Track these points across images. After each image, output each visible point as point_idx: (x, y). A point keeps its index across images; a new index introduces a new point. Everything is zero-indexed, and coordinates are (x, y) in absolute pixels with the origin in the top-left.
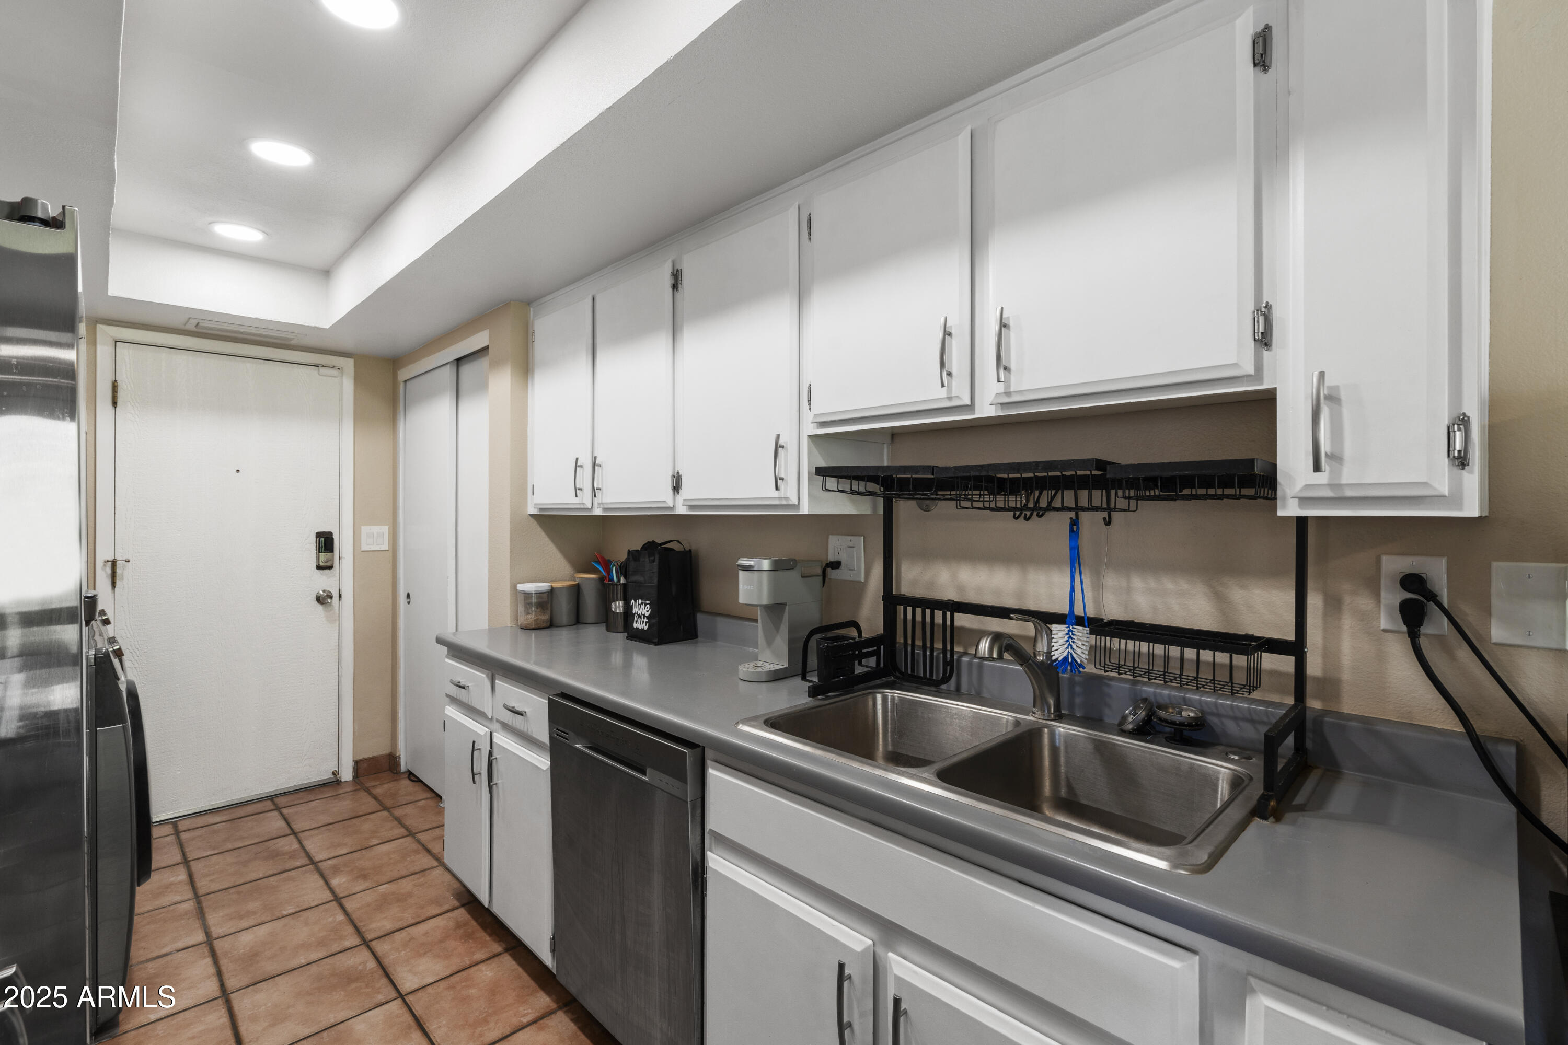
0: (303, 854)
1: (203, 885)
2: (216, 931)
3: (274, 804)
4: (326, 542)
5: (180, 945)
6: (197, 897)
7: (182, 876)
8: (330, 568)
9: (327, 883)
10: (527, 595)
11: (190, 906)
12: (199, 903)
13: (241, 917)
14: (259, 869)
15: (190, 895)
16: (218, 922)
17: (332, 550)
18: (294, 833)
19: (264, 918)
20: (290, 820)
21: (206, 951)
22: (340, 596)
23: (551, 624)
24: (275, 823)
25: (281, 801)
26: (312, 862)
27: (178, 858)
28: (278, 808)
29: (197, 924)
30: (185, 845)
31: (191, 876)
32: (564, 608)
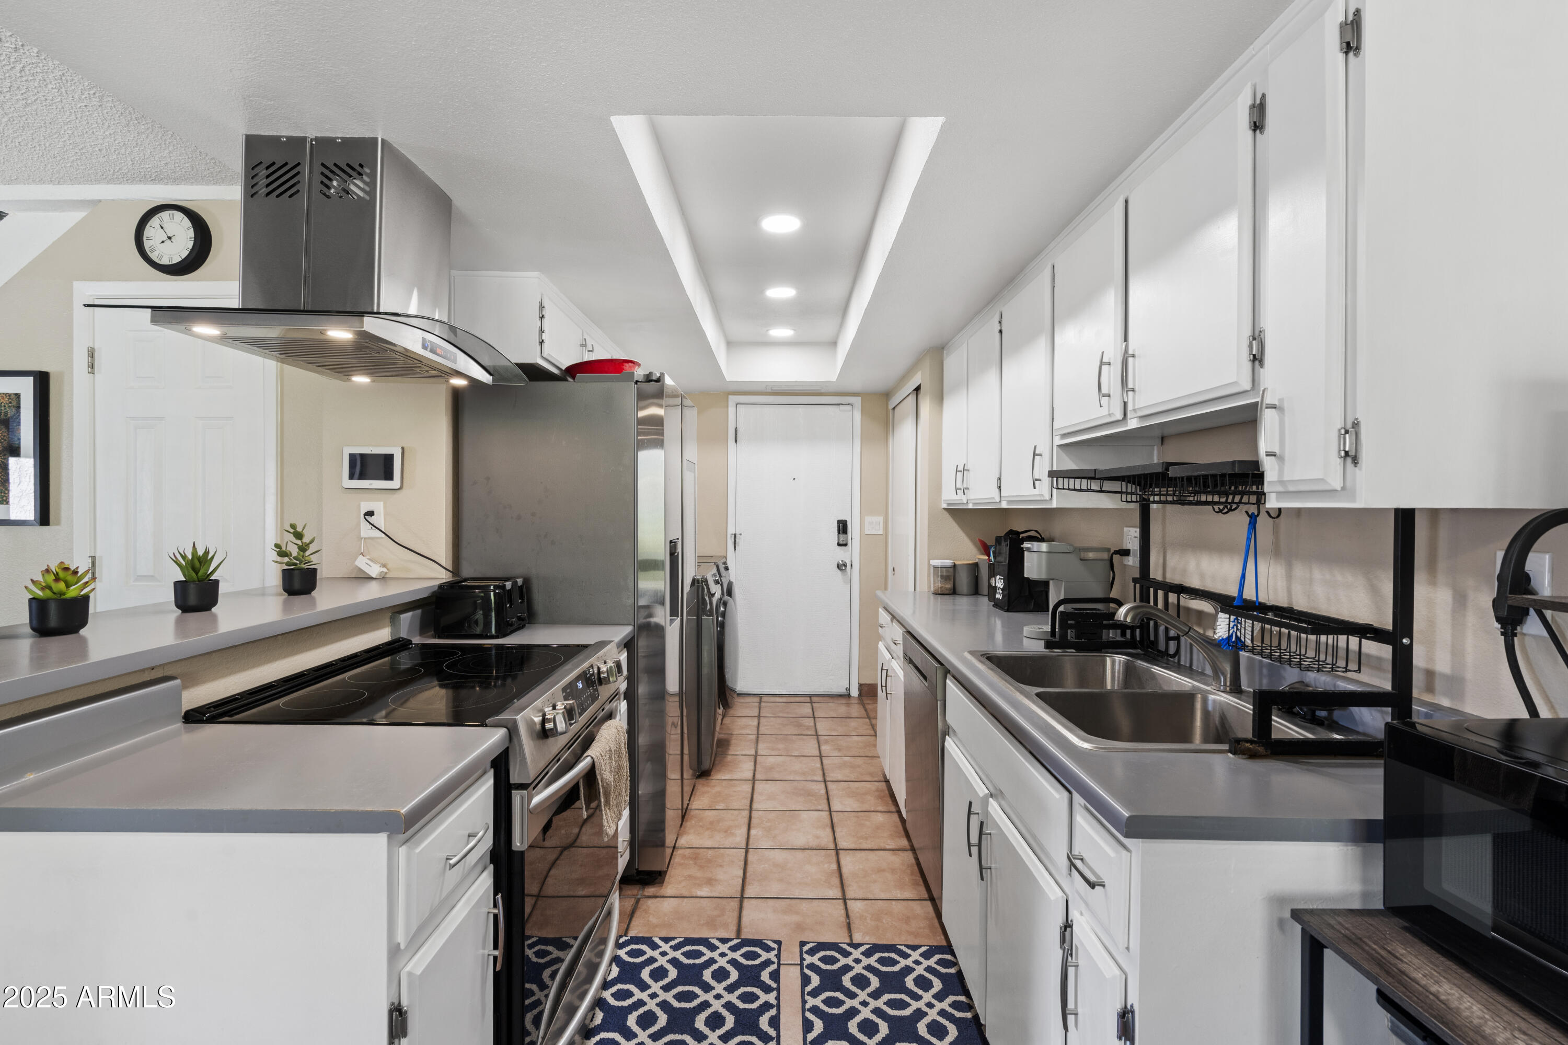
0: (814, 729)
1: (763, 730)
2: (760, 752)
3: (811, 700)
4: (843, 527)
5: (744, 753)
6: (758, 734)
7: (755, 723)
8: (846, 545)
9: (819, 747)
10: (935, 567)
11: (754, 737)
12: (758, 737)
13: (773, 749)
14: (791, 730)
15: (755, 732)
16: (763, 748)
17: (846, 533)
18: (814, 717)
19: (783, 754)
20: (815, 710)
21: (752, 759)
22: (851, 566)
23: (954, 592)
24: (806, 710)
25: (814, 699)
26: (817, 735)
27: (757, 714)
28: (811, 702)
29: (753, 746)
30: (762, 709)
31: (759, 724)
32: (964, 580)
